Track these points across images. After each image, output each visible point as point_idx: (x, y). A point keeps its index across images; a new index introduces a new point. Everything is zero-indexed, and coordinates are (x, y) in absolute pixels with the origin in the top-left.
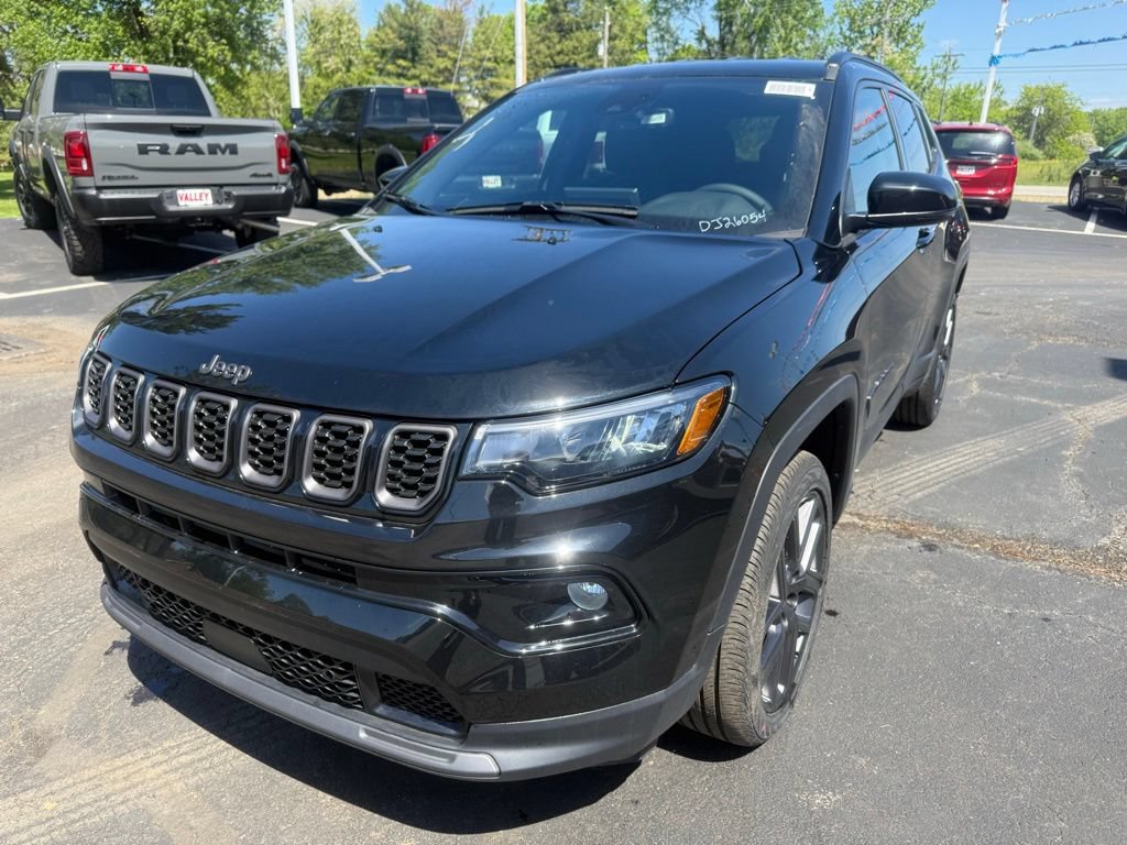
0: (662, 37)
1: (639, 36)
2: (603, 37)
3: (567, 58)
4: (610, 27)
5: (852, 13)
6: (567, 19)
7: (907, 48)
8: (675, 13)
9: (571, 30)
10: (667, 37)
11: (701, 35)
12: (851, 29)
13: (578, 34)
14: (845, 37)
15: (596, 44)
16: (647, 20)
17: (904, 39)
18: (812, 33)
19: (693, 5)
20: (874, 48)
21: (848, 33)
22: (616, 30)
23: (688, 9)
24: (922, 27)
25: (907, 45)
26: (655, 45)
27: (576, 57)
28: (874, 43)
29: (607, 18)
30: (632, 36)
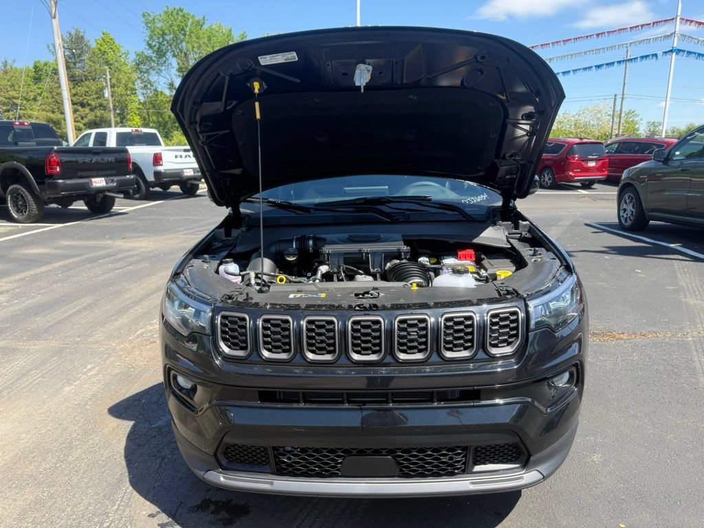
0: (146, 86)
1: (130, 85)
2: (107, 86)
3: (81, 99)
4: (110, 79)
6: (77, 73)
8: (151, 71)
9: (82, 81)
10: (149, 86)
11: (171, 86)
13: (87, 83)
15: (102, 89)
16: (135, 76)
19: (164, 68)
22: (114, 81)
23: (161, 71)
26: (142, 91)
27: (88, 98)
29: (108, 74)
30: (126, 85)
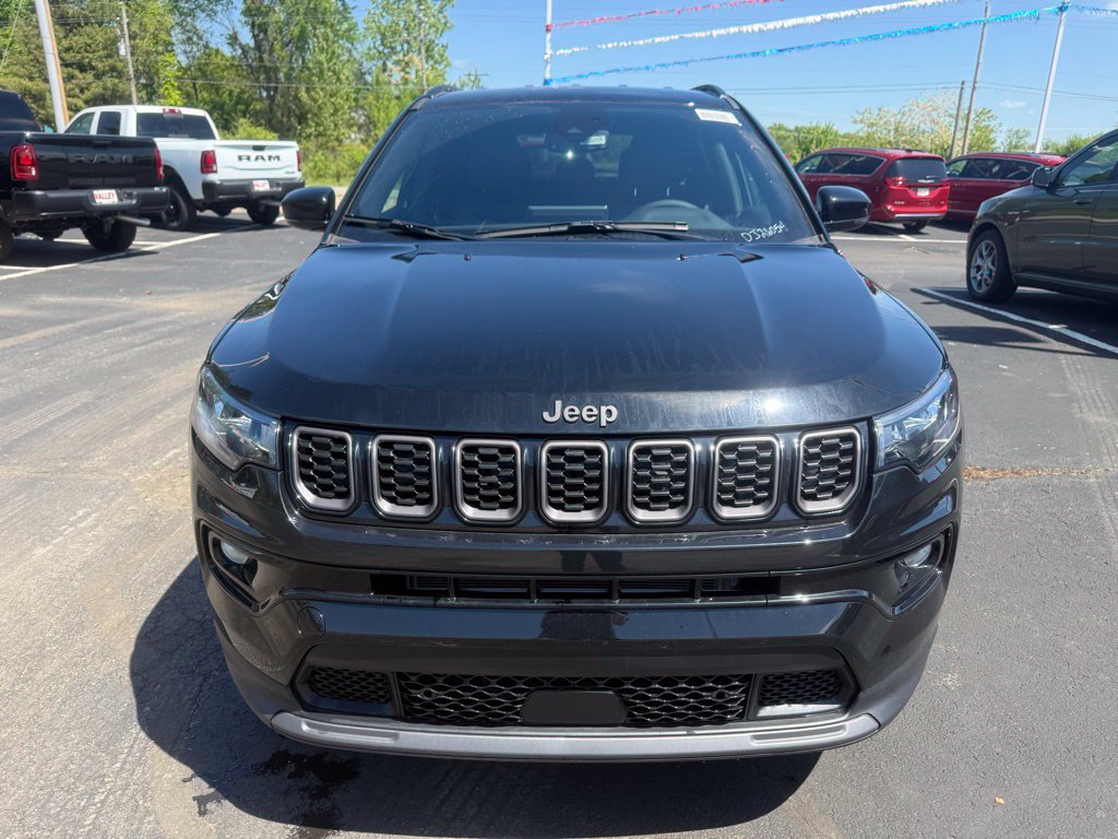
0: (190, 39)
1: (163, 36)
2: (123, 36)
3: (79, 57)
4: (128, 24)
5: (382, 29)
6: (71, 12)
7: (437, 65)
8: (198, 13)
9: (79, 24)
10: (195, 39)
11: (233, 39)
12: (383, 44)
13: (88, 29)
14: (380, 53)
15: (115, 41)
16: (170, 20)
17: (432, 57)
18: (349, 46)
19: (219, 8)
20: (407, 64)
21: (381, 48)
22: (135, 28)
23: (216, 13)
24: (447, 47)
25: (436, 62)
26: (183, 47)
27: (91, 56)
28: (407, 59)
29: (124, 15)
30: (155, 36)
